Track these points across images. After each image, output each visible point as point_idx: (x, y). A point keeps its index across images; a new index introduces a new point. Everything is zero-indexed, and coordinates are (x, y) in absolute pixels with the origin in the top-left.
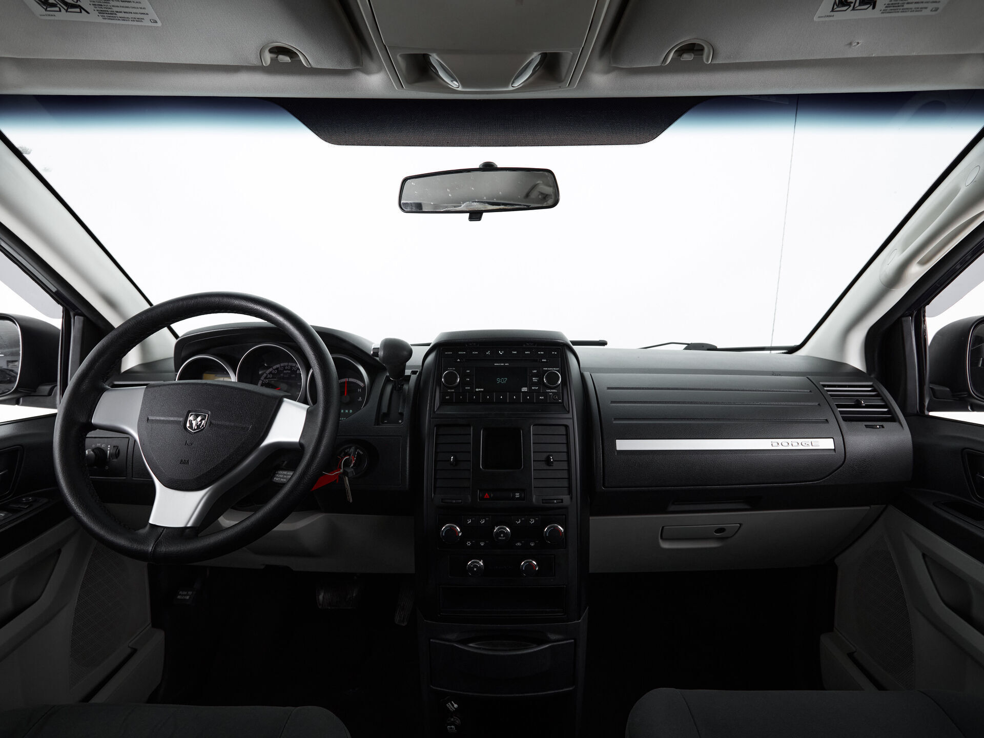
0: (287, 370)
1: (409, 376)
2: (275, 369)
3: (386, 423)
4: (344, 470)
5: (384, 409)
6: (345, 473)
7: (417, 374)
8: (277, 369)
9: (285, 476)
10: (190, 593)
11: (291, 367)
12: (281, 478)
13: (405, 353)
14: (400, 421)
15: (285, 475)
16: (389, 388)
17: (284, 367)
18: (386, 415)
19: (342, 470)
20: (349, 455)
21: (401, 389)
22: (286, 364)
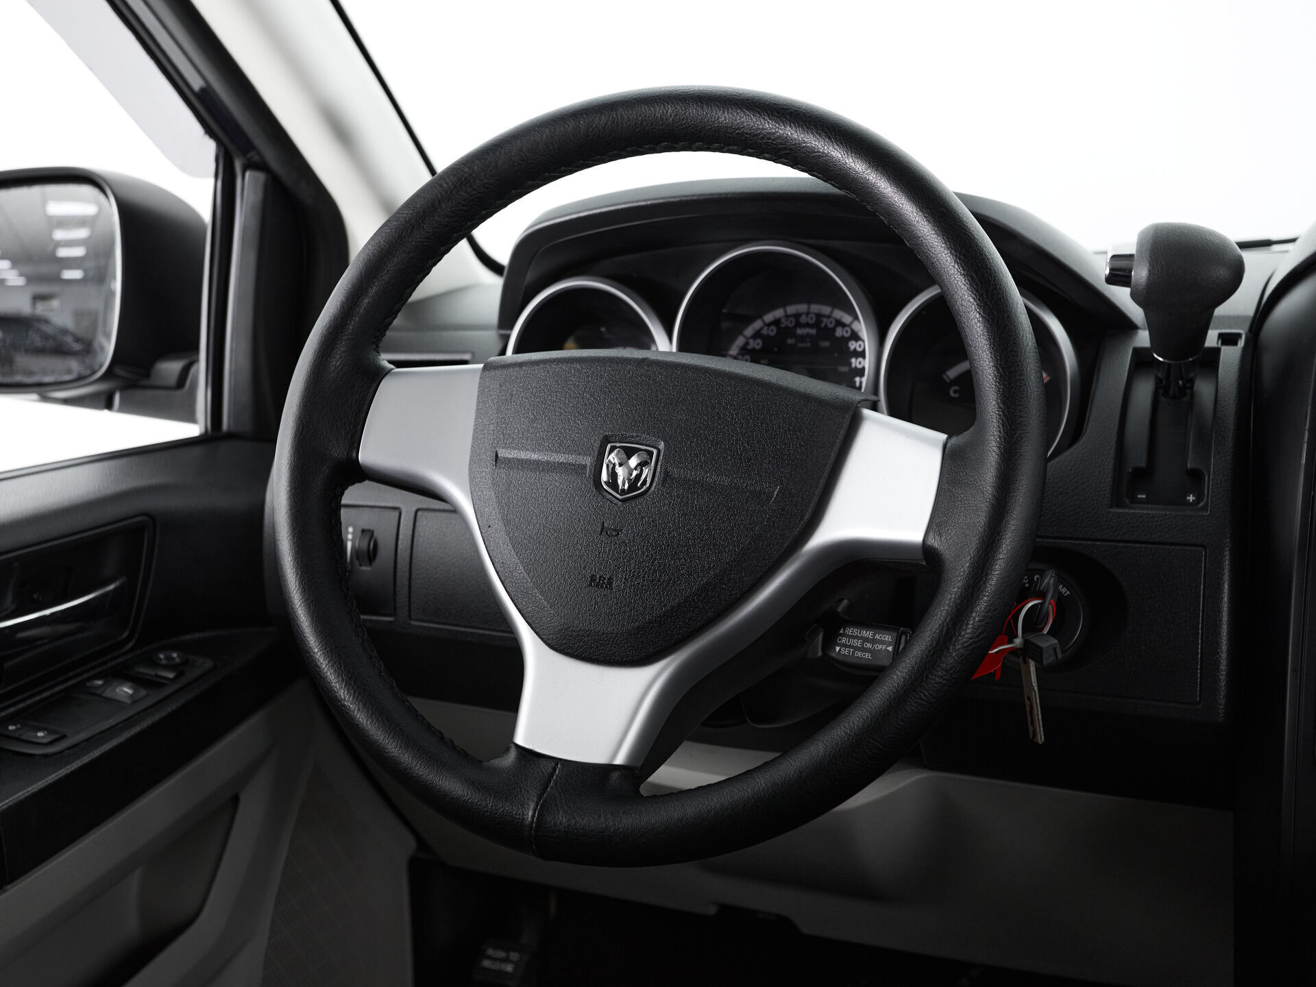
0: (807, 325)
1: (1216, 352)
2: (769, 325)
3: (1141, 501)
4: (1026, 642)
5: (1137, 458)
6: (1030, 650)
7: (1241, 343)
8: (777, 322)
9: (869, 646)
10: (514, 956)
11: (819, 316)
12: (856, 648)
13: (1222, 273)
14: (1191, 498)
15: (866, 640)
16: (1144, 390)
17: (797, 316)
18: (1142, 477)
19: (1018, 642)
20: (1042, 595)
21: (1187, 389)
22: (802, 308)
